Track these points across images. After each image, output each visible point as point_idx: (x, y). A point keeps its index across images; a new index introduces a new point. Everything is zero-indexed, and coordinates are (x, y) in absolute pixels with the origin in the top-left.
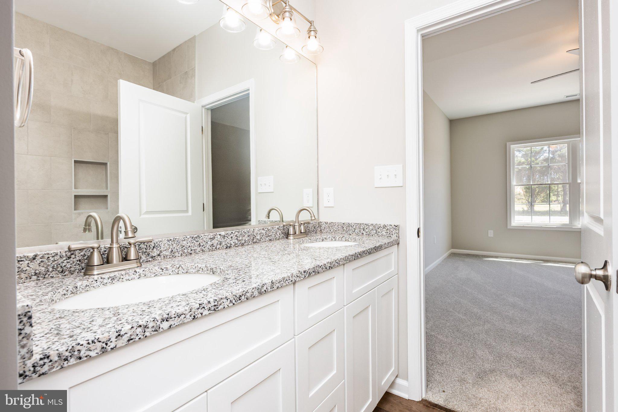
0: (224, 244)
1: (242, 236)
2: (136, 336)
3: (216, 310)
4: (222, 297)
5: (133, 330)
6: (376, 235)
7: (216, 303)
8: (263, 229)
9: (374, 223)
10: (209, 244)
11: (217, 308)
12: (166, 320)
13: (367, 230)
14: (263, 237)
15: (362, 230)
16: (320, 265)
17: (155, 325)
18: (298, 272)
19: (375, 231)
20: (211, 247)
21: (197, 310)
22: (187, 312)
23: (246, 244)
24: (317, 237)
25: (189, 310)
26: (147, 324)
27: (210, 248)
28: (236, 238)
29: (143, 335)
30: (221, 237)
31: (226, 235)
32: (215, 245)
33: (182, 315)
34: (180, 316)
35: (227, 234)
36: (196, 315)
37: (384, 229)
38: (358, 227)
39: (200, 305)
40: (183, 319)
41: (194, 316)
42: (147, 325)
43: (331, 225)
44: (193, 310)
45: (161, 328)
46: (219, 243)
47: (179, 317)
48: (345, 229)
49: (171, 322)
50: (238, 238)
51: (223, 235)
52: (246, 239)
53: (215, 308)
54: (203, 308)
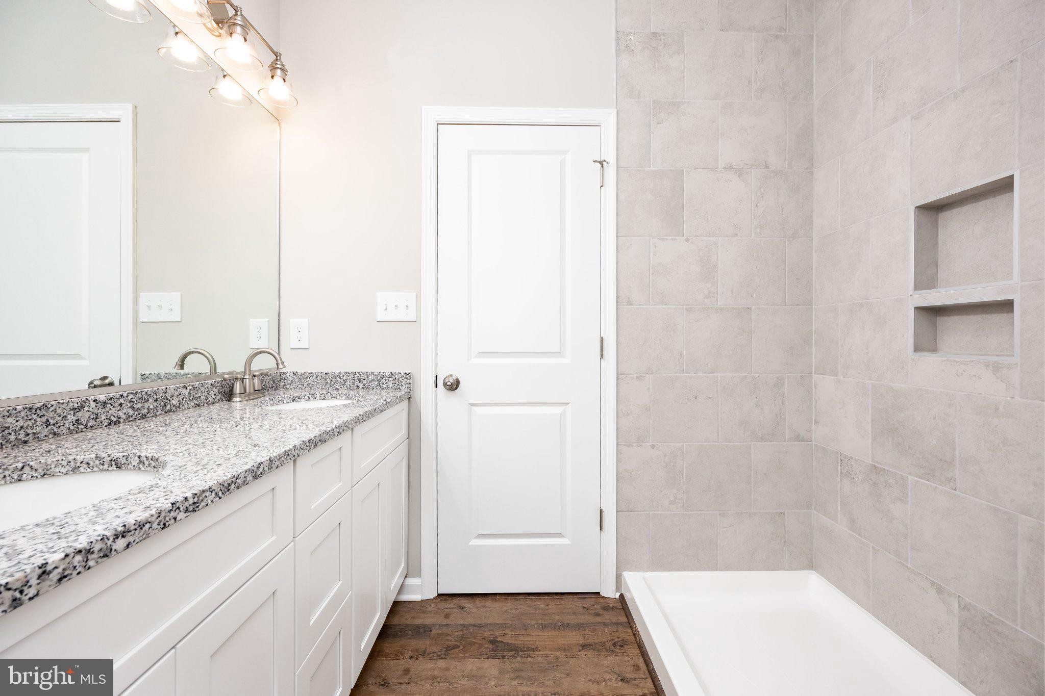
0: (103, 417)
1: (143, 401)
2: (73, 570)
3: (196, 511)
4: (204, 489)
5: (67, 560)
6: (378, 387)
7: (196, 500)
8: (185, 387)
9: (376, 371)
10: (70, 420)
11: (197, 507)
12: (121, 536)
13: (365, 382)
14: (184, 402)
15: (357, 383)
16: (328, 431)
17: (104, 546)
18: (301, 443)
19: (377, 383)
20: (74, 425)
21: (169, 514)
22: (153, 519)
23: (151, 415)
24: (283, 396)
25: (157, 515)
26: (91, 547)
27: (72, 427)
28: (129, 405)
29: (85, 567)
30: (97, 405)
31: (109, 401)
32: (84, 421)
33: (146, 523)
34: (144, 526)
35: (111, 399)
36: (168, 521)
37: (390, 379)
38: (350, 377)
39: (172, 504)
40: (147, 530)
41: (164, 524)
42: (90, 549)
43: (305, 376)
44: (163, 514)
45: (113, 550)
46: (92, 417)
47: (142, 529)
48: (329, 382)
49: (130, 538)
50: (135, 406)
51: (102, 399)
52: (151, 407)
53: (194, 506)
54: (177, 510)
